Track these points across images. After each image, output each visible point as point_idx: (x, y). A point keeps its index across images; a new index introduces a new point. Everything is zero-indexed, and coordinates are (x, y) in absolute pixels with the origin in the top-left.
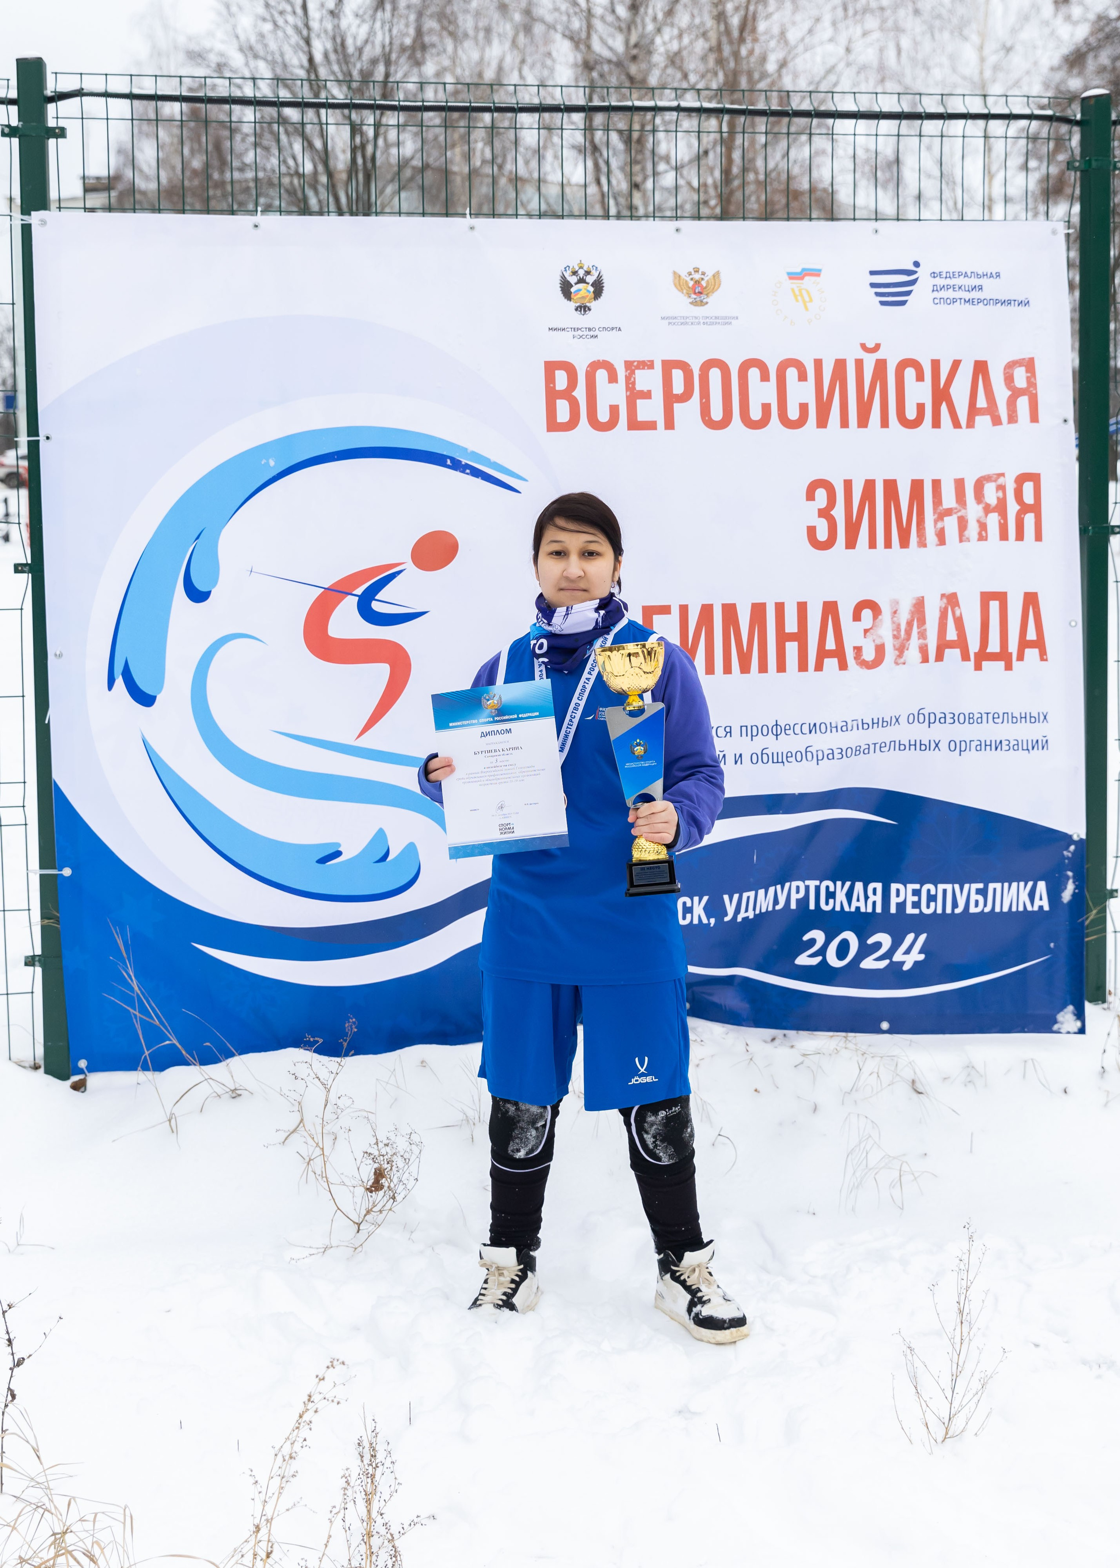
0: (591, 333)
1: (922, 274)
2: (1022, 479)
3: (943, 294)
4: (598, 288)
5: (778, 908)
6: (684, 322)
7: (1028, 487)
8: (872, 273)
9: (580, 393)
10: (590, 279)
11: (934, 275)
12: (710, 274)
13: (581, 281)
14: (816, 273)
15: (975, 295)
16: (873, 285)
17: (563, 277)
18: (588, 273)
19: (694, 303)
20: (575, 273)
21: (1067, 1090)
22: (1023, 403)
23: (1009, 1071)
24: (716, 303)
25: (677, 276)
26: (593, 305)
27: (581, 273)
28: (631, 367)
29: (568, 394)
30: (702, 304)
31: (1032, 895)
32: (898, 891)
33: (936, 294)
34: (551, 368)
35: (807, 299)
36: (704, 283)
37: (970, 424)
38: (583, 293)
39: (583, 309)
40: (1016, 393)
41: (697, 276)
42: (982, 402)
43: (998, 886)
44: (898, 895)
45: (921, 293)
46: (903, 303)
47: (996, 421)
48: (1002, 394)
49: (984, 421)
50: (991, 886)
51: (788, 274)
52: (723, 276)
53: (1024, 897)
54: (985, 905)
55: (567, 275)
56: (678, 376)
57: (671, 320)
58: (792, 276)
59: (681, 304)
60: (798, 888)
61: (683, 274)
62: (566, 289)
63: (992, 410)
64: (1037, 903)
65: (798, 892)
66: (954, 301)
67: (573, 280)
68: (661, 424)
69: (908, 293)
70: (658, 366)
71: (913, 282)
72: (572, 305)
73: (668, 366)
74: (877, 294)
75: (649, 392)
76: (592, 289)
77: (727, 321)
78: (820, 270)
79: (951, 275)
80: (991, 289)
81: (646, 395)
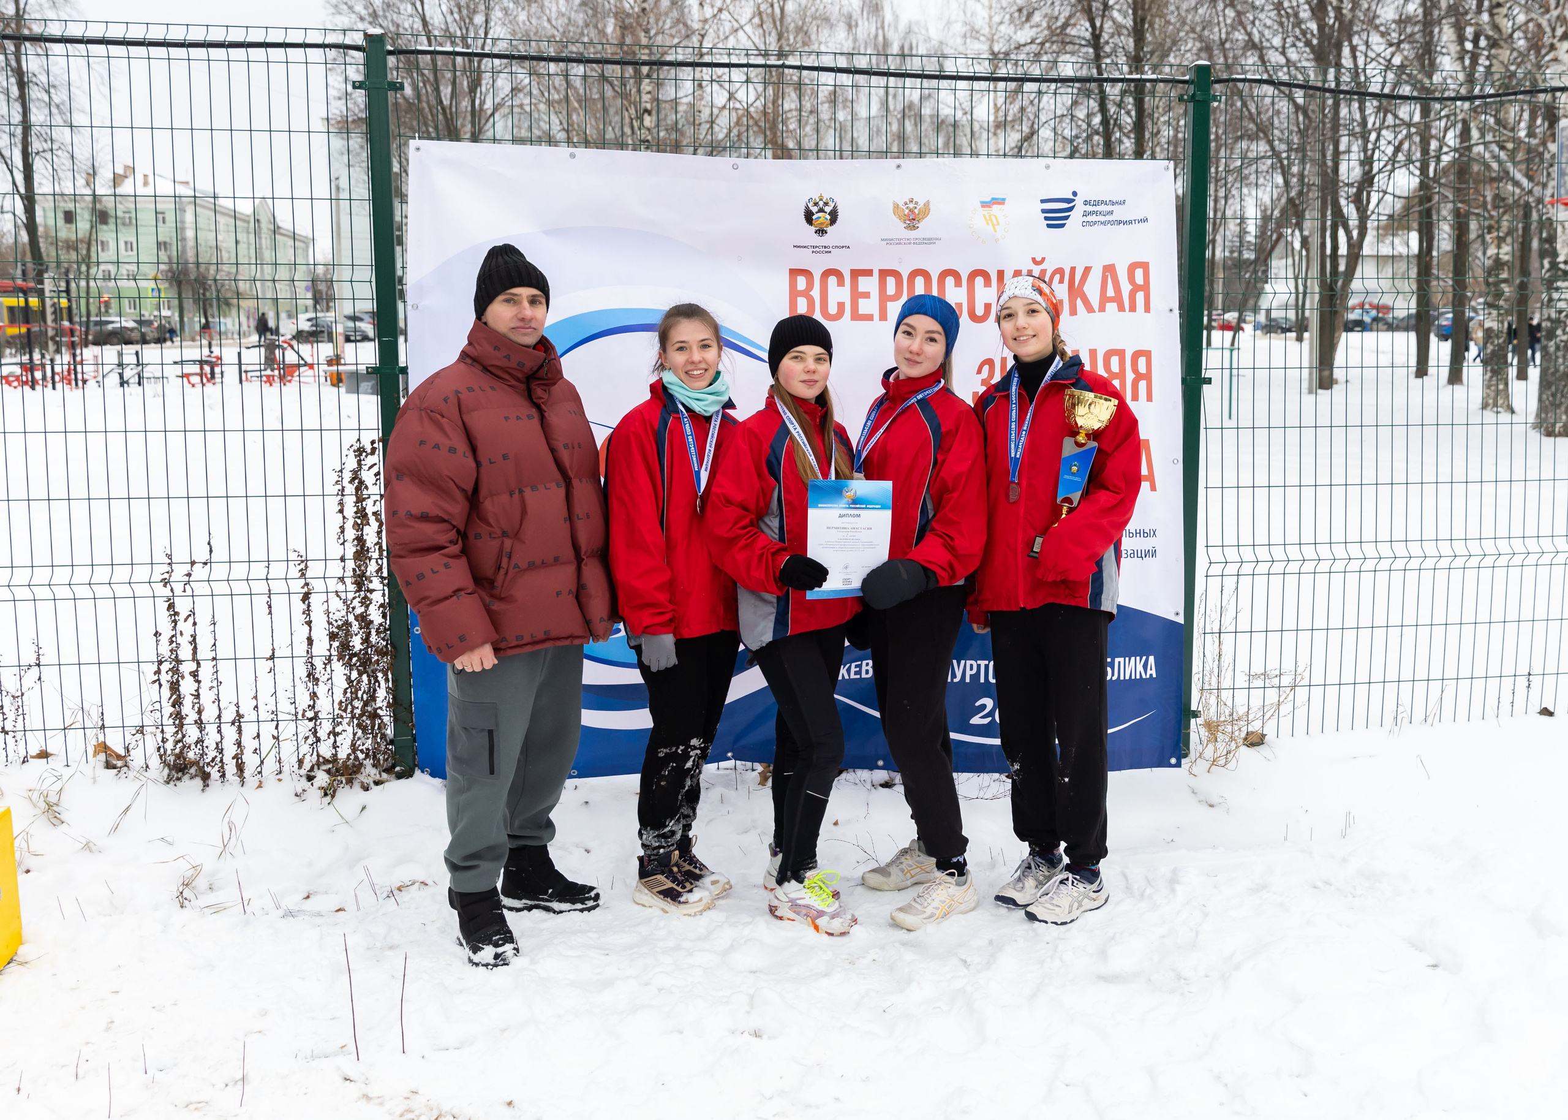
0: (826, 249)
1: (1078, 202)
2: (1137, 355)
3: (1090, 218)
4: (834, 217)
5: (955, 680)
6: (899, 242)
7: (1142, 361)
8: (1043, 201)
9: (816, 293)
10: (828, 209)
11: (1086, 203)
12: (921, 203)
13: (821, 210)
14: (1001, 202)
15: (1108, 218)
16: (1044, 211)
17: (807, 208)
18: (826, 204)
19: (909, 227)
20: (816, 204)
22: (1140, 296)
24: (925, 228)
25: (896, 207)
26: (829, 229)
27: (821, 204)
28: (856, 274)
29: (806, 294)
30: (915, 228)
31: (1145, 666)
33: (1086, 219)
34: (794, 273)
35: (995, 222)
36: (916, 211)
37: (1102, 309)
38: (821, 220)
39: (821, 232)
40: (1136, 288)
41: (911, 206)
42: (1111, 292)
43: (1121, 660)
45: (1076, 216)
46: (1062, 226)
47: (1121, 308)
48: (1126, 288)
49: (1112, 307)
51: (982, 202)
52: (931, 206)
53: (1140, 668)
55: (810, 205)
56: (891, 281)
57: (888, 241)
58: (985, 205)
59: (899, 229)
60: (971, 666)
61: (901, 203)
62: (809, 217)
63: (1118, 299)
64: (1149, 672)
65: (971, 669)
66: (1095, 223)
67: (814, 209)
68: (876, 317)
69: (1067, 218)
70: (876, 274)
71: (1071, 209)
72: (813, 229)
73: (884, 274)
74: (1046, 218)
75: (869, 293)
76: (828, 217)
77: (930, 241)
78: (1004, 199)
79: (1097, 203)
80: (1119, 213)
81: (866, 295)
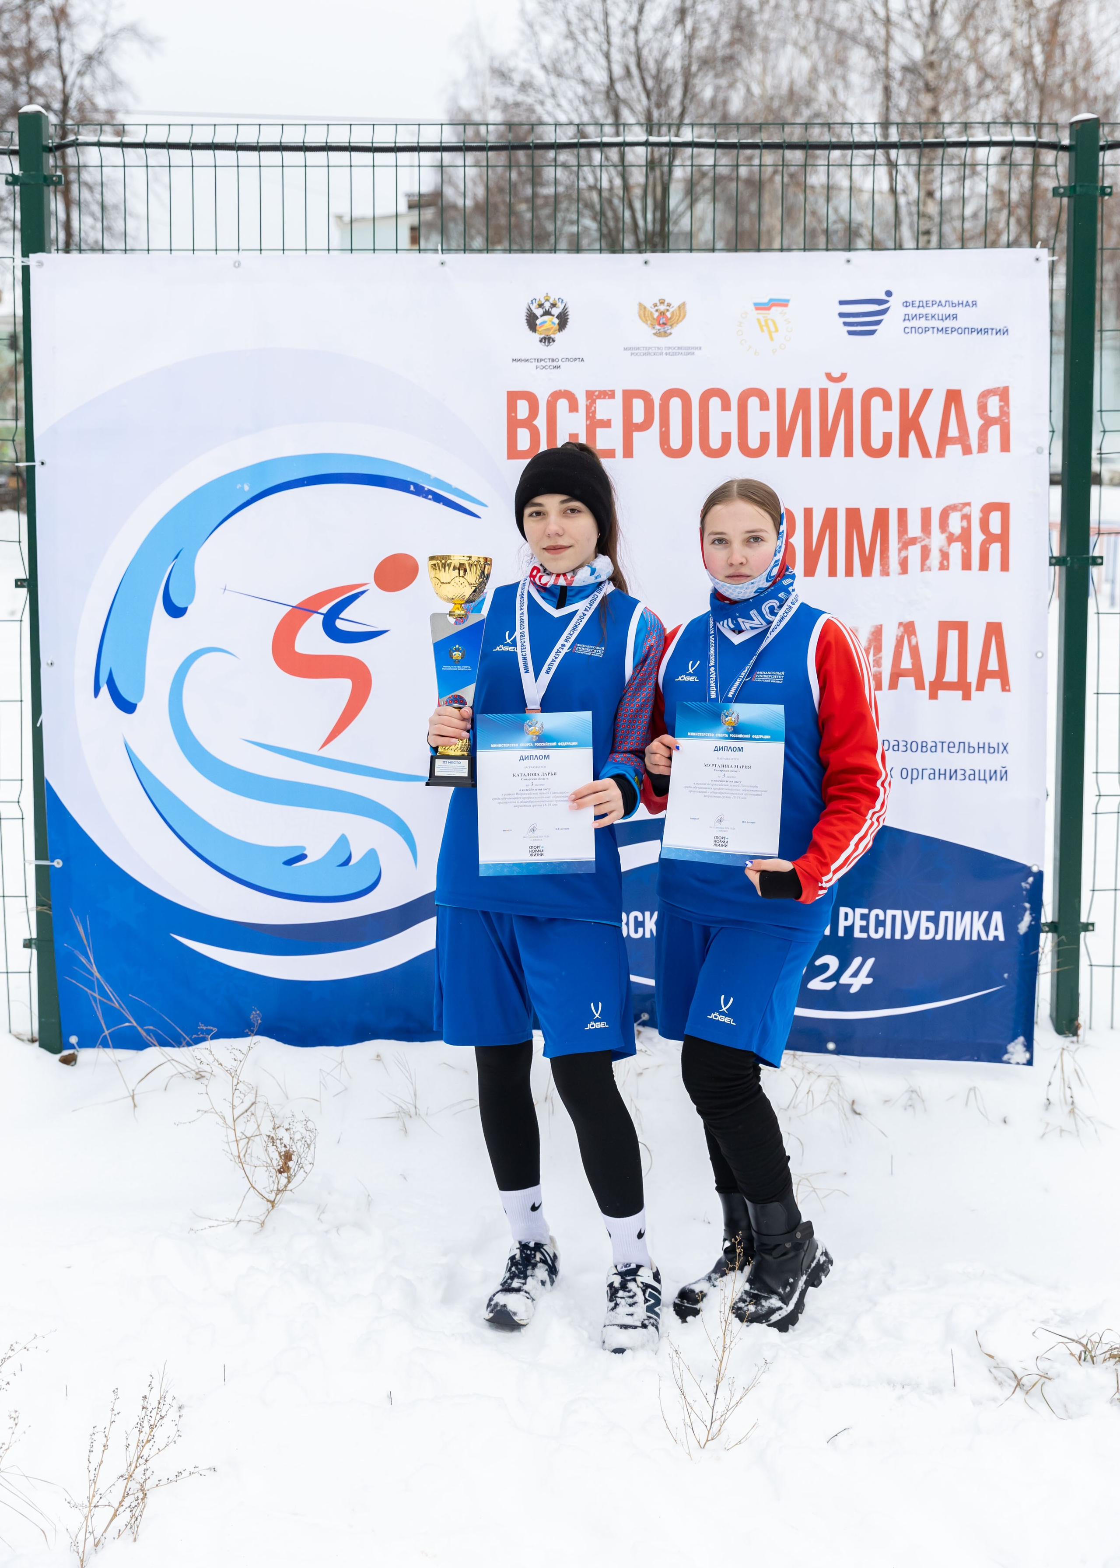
0: (555, 364)
1: (894, 303)
2: (988, 509)
3: (915, 323)
4: (563, 320)
6: (647, 352)
7: (995, 519)
8: (842, 303)
9: (541, 423)
10: (556, 311)
11: (906, 304)
12: (675, 305)
13: (547, 313)
14: (784, 303)
15: (949, 324)
16: (841, 315)
17: (530, 310)
18: (554, 305)
19: (658, 334)
20: (541, 306)
21: (1007, 1120)
22: (994, 432)
23: (952, 1097)
24: (680, 334)
25: (642, 307)
26: (558, 336)
27: (547, 305)
28: (592, 396)
29: (529, 423)
30: (666, 334)
31: (987, 925)
32: (846, 914)
33: (907, 323)
34: (513, 397)
35: (772, 329)
36: (668, 314)
37: (941, 453)
38: (547, 325)
39: (547, 340)
40: (988, 422)
41: (662, 308)
42: (953, 431)
43: (950, 914)
44: (846, 919)
45: (892, 323)
46: (872, 333)
47: (967, 450)
48: (974, 423)
49: (955, 451)
50: (943, 914)
51: (755, 304)
52: (688, 308)
53: (978, 926)
54: (936, 932)
55: (534, 307)
56: (638, 405)
57: (634, 351)
58: (759, 307)
59: (644, 335)
61: (649, 305)
62: (532, 321)
63: (963, 440)
64: (992, 933)
66: (926, 330)
67: (539, 312)
68: (619, 452)
69: (878, 323)
70: (619, 396)
71: (884, 312)
72: (537, 337)
73: (629, 396)
74: (845, 324)
75: (609, 421)
76: (556, 321)
77: (689, 351)
78: (788, 301)
79: (923, 304)
80: (966, 317)
81: (607, 424)
